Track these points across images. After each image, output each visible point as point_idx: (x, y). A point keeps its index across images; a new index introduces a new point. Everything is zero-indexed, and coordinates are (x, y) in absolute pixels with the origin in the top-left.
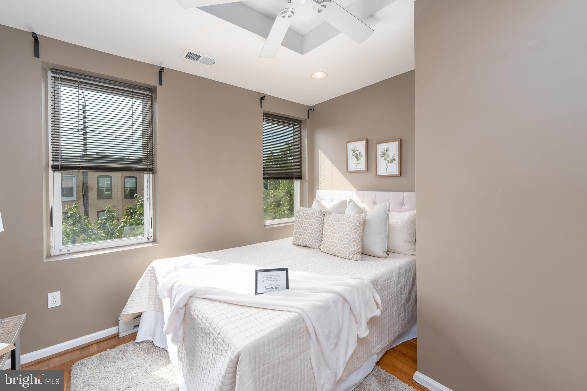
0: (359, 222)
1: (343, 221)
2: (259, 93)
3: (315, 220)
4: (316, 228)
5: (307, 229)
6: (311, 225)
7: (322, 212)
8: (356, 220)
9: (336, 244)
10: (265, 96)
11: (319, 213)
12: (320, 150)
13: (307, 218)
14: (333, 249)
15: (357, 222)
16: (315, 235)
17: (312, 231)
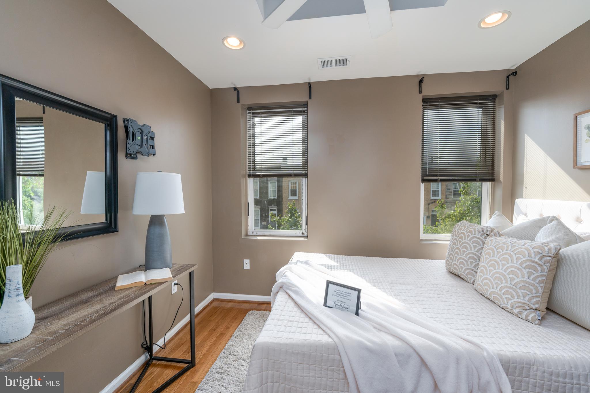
0: (539, 256)
1: (510, 250)
2: (417, 76)
3: (471, 241)
4: (472, 253)
5: (459, 253)
6: (465, 247)
7: (485, 231)
8: (534, 252)
9: (492, 283)
10: (424, 77)
11: (479, 232)
12: (526, 135)
13: (461, 238)
14: (487, 290)
15: (535, 255)
16: (469, 263)
17: (466, 256)
